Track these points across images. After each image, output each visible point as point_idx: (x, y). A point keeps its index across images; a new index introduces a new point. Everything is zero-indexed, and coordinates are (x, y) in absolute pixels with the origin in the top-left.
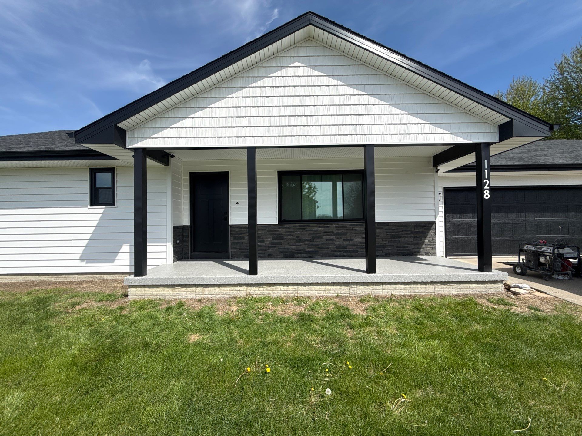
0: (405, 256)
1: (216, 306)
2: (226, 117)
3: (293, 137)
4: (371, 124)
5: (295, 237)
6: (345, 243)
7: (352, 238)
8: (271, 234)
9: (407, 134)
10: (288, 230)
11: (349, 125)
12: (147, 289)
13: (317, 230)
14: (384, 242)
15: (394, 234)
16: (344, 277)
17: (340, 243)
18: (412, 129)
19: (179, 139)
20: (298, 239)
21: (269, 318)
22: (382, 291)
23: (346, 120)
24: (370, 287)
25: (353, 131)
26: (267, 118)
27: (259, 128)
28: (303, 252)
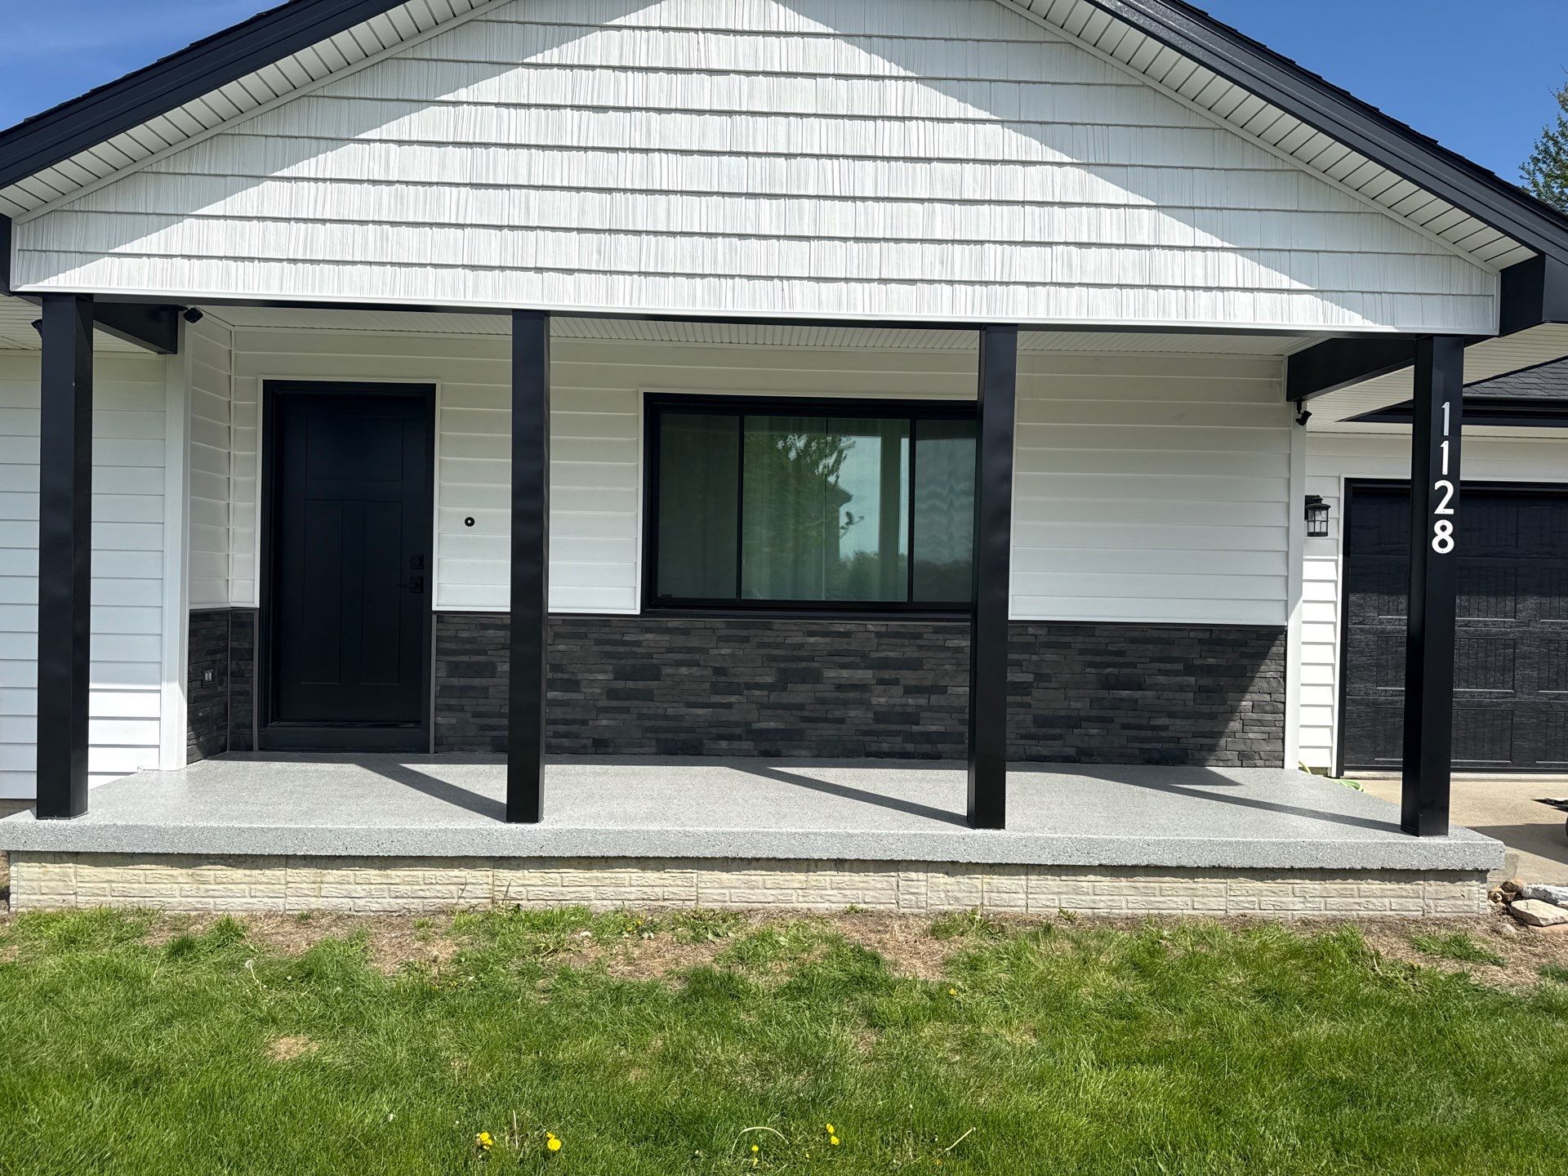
0: (1157, 763)
1: (368, 943)
2: (431, 184)
3: (698, 280)
4: (1010, 243)
5: (709, 672)
6: (910, 701)
7: (942, 683)
8: (610, 655)
9: (1149, 286)
10: (680, 641)
11: (922, 241)
12: (87, 871)
13: (801, 646)
14: (1073, 704)
15: (1115, 671)
16: (878, 838)
17: (893, 701)
18: (1171, 268)
19: (231, 263)
20: (722, 680)
21: (576, 985)
22: (1024, 896)
23: (913, 221)
24: (977, 882)
25: (938, 266)
26: (596, 195)
27: (562, 234)
28: (738, 731)
